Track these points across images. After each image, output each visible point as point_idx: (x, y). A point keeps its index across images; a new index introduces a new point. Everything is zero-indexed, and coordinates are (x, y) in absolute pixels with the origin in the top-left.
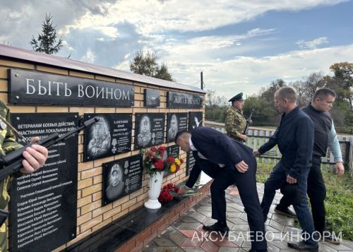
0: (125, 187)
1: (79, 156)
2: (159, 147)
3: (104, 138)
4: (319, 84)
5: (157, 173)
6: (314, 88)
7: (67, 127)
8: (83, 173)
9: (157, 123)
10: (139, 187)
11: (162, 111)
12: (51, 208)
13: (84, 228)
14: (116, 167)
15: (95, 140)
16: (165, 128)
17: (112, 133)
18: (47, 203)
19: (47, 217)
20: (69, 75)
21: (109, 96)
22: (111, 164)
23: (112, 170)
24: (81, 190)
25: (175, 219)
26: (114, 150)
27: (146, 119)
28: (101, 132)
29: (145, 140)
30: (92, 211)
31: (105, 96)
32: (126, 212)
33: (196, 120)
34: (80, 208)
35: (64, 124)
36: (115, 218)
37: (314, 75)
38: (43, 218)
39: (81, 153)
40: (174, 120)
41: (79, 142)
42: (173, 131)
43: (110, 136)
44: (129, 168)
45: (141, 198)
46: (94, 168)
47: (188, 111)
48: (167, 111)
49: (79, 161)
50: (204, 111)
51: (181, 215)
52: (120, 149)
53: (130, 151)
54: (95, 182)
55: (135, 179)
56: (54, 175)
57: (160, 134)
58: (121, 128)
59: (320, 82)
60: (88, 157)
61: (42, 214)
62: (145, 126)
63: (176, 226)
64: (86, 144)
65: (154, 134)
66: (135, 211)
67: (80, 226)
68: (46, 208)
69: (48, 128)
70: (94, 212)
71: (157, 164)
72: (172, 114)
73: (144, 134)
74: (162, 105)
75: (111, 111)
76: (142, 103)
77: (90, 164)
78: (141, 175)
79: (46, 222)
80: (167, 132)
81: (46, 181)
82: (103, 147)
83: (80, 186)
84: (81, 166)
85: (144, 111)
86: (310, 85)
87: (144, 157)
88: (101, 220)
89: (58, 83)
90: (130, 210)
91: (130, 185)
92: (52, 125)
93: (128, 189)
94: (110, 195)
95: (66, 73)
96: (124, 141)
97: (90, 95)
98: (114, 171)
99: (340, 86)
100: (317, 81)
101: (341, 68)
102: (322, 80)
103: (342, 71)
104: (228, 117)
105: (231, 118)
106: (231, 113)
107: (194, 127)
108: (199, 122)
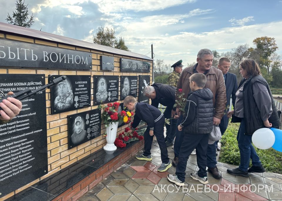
0: (87, 134)
1: (47, 110)
2: (114, 103)
3: (68, 95)
4: (245, 55)
5: (113, 123)
6: (241, 58)
7: (35, 86)
8: (51, 123)
9: (112, 84)
10: (99, 135)
11: (116, 74)
12: (26, 151)
13: (54, 166)
14: (79, 119)
15: (60, 96)
16: (119, 88)
17: (74, 91)
18: (21, 146)
19: (22, 158)
20: (35, 43)
21: (71, 61)
22: (74, 116)
23: (76, 121)
24: (50, 136)
26: (76, 105)
27: (102, 80)
28: (65, 90)
29: (102, 97)
30: (60, 153)
31: (67, 61)
32: (89, 153)
33: (145, 82)
34: (50, 151)
35: (32, 83)
36: (79, 159)
37: (241, 47)
38: (19, 158)
39: (49, 108)
40: (126, 82)
41: (47, 98)
42: (126, 91)
43: (72, 93)
44: (90, 120)
45: (100, 143)
46: (60, 119)
47: (138, 74)
48: (120, 74)
49: (47, 113)
50: (151, 75)
52: (82, 105)
53: (90, 106)
54: (62, 131)
55: (95, 128)
56: (26, 124)
57: (115, 93)
58: (81, 87)
59: (245, 52)
60: (55, 110)
61: (18, 155)
62: (102, 86)
63: (129, 163)
64: (52, 100)
65: (110, 93)
66: (96, 153)
67: (51, 164)
68: (21, 151)
69: (19, 87)
70: (62, 154)
71: (112, 116)
72: (125, 77)
73: (102, 92)
74: (116, 69)
75: (73, 73)
76: (99, 67)
77: (56, 117)
78: (100, 125)
79: (22, 162)
80: (121, 91)
81: (20, 130)
82: (67, 102)
83: (49, 133)
84: (49, 118)
85: (101, 74)
86: (238, 55)
87: (102, 111)
88: (68, 160)
89: (25, 50)
90: (92, 152)
91: (91, 133)
92: (22, 84)
93: (89, 136)
94: (75, 140)
95: (32, 41)
96: (85, 98)
97: (54, 60)
98: (77, 122)
99: (261, 56)
100: (243, 52)
101: (261, 41)
102: (247, 51)
103: (262, 43)
104: (171, 80)
105: (173, 80)
106: (173, 77)
107: (143, 88)
108: (147, 83)
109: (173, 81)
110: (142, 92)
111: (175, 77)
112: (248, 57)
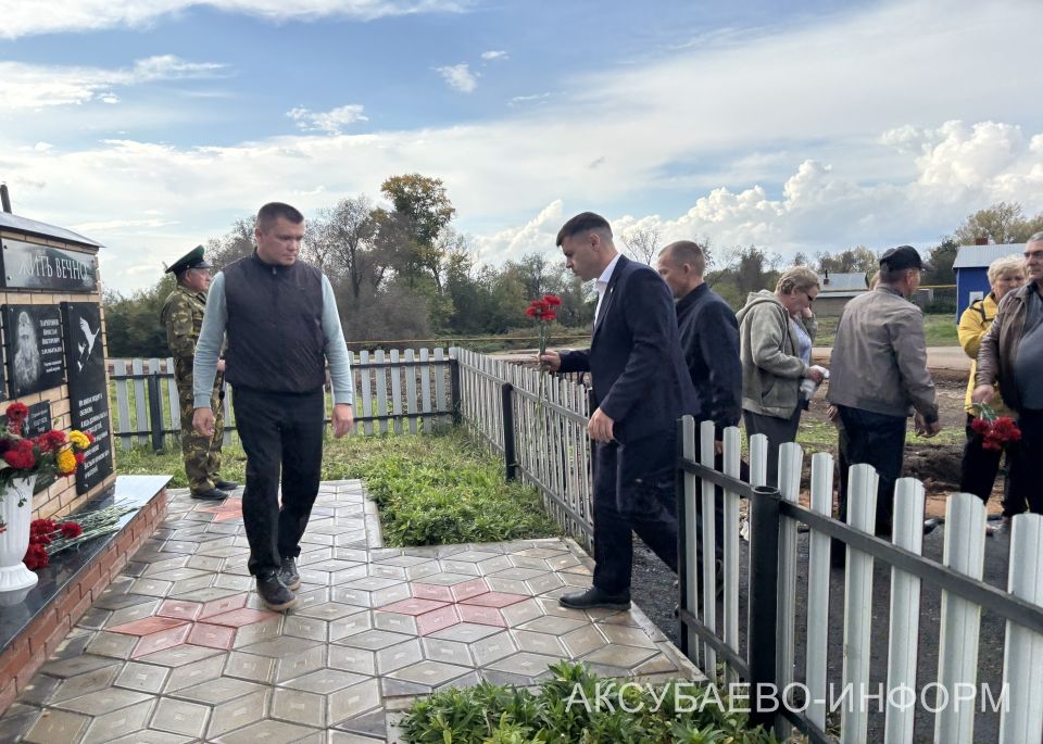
4: (363, 231)
6: (352, 242)
16: (4, 351)
25: (83, 605)
33: (85, 326)
37: (348, 205)
40: (26, 328)
42: (28, 362)
47: (58, 299)
50: (100, 300)
51: (96, 596)
59: (363, 224)
63: (93, 623)
71: (12, 454)
86: (342, 233)
99: (411, 237)
100: (356, 224)
101: (406, 189)
102: (367, 219)
103: (409, 197)
104: (174, 316)
105: (184, 317)
106: (181, 304)
107: (81, 349)
108: (93, 333)
109: (185, 320)
110: (81, 367)
111: (188, 306)
112: (374, 237)
